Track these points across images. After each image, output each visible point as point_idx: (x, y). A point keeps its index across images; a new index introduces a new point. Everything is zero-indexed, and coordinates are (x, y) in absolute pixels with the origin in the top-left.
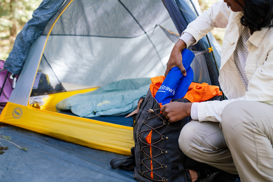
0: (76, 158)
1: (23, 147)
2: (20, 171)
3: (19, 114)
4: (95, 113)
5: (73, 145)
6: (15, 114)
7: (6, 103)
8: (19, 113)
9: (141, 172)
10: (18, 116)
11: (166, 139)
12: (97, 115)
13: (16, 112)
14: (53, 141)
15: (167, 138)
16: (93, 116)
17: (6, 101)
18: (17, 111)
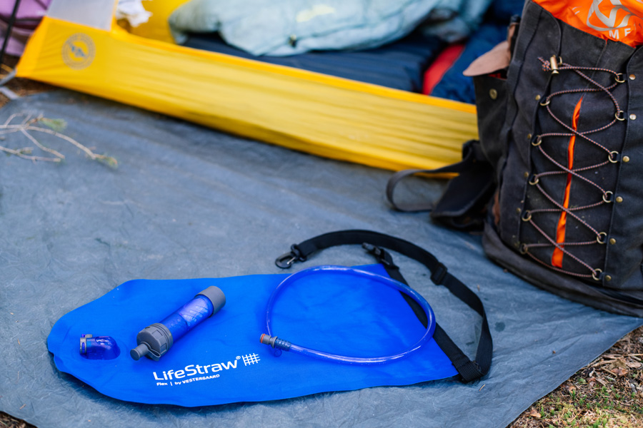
0: (294, 197)
1: (102, 154)
2: (148, 251)
3: (83, 55)
4: (294, 43)
5: (263, 149)
6: (72, 56)
7: (38, 20)
8: (85, 50)
9: (519, 243)
10: (80, 59)
11: (624, 162)
12: (300, 48)
13: (73, 48)
14: (201, 137)
15: (627, 159)
16: (288, 50)
17: (39, 12)
18: (78, 44)
